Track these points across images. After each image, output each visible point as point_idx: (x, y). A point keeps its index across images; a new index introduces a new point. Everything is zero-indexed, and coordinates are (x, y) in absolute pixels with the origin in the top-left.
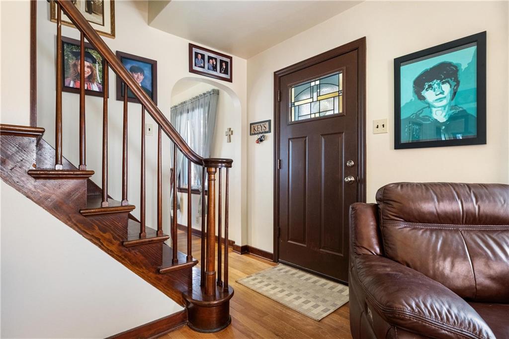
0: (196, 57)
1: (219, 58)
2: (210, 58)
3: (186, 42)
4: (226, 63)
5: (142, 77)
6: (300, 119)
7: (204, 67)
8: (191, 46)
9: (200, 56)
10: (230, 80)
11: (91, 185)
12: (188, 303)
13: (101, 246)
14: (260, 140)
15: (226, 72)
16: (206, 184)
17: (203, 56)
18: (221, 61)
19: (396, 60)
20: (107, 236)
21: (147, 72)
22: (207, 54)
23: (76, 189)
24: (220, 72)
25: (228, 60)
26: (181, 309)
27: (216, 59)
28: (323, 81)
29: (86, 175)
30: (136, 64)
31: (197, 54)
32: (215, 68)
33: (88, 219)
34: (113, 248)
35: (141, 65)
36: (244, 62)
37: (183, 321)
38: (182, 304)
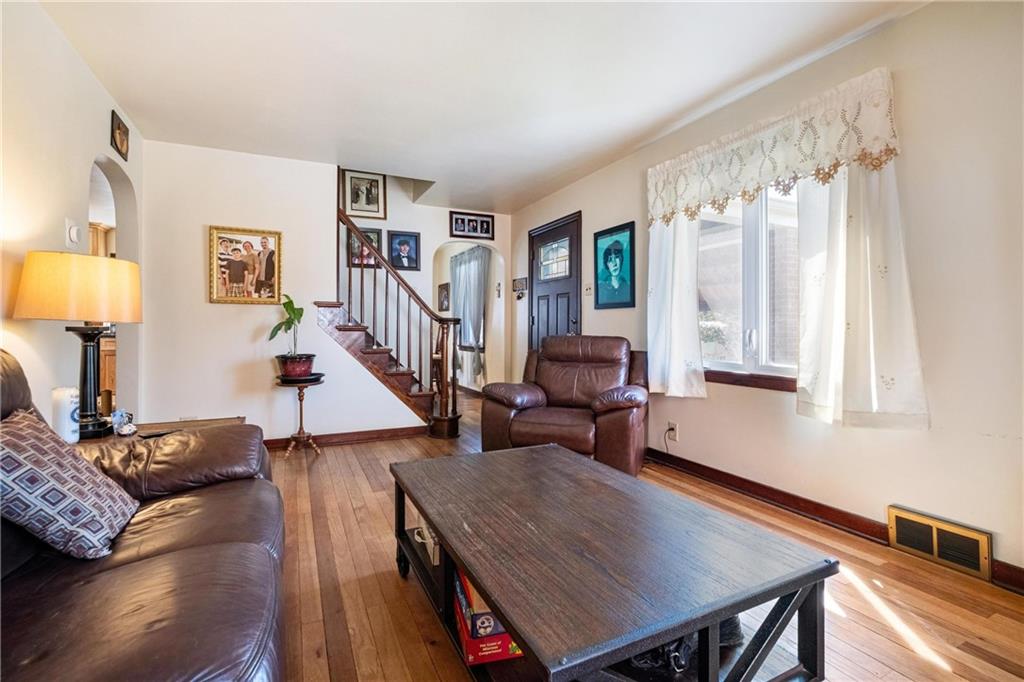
0: (457, 222)
1: (479, 219)
2: (470, 221)
3: (446, 211)
4: (488, 223)
5: (408, 248)
6: (548, 277)
7: (464, 230)
8: (452, 213)
9: (460, 221)
10: (492, 239)
11: (367, 334)
12: (430, 421)
13: (373, 373)
14: (519, 298)
15: (487, 231)
16: (481, 340)
17: (463, 220)
18: (482, 222)
19: (595, 234)
20: (376, 366)
21: (412, 243)
22: (467, 218)
23: (359, 337)
24: (481, 232)
25: (490, 220)
26: (424, 424)
27: (476, 221)
28: (560, 244)
29: (364, 329)
30: (402, 238)
31: (457, 220)
32: (475, 230)
33: (366, 356)
34: (379, 375)
35: (407, 238)
36: (509, 218)
37: (424, 433)
38: (425, 421)
